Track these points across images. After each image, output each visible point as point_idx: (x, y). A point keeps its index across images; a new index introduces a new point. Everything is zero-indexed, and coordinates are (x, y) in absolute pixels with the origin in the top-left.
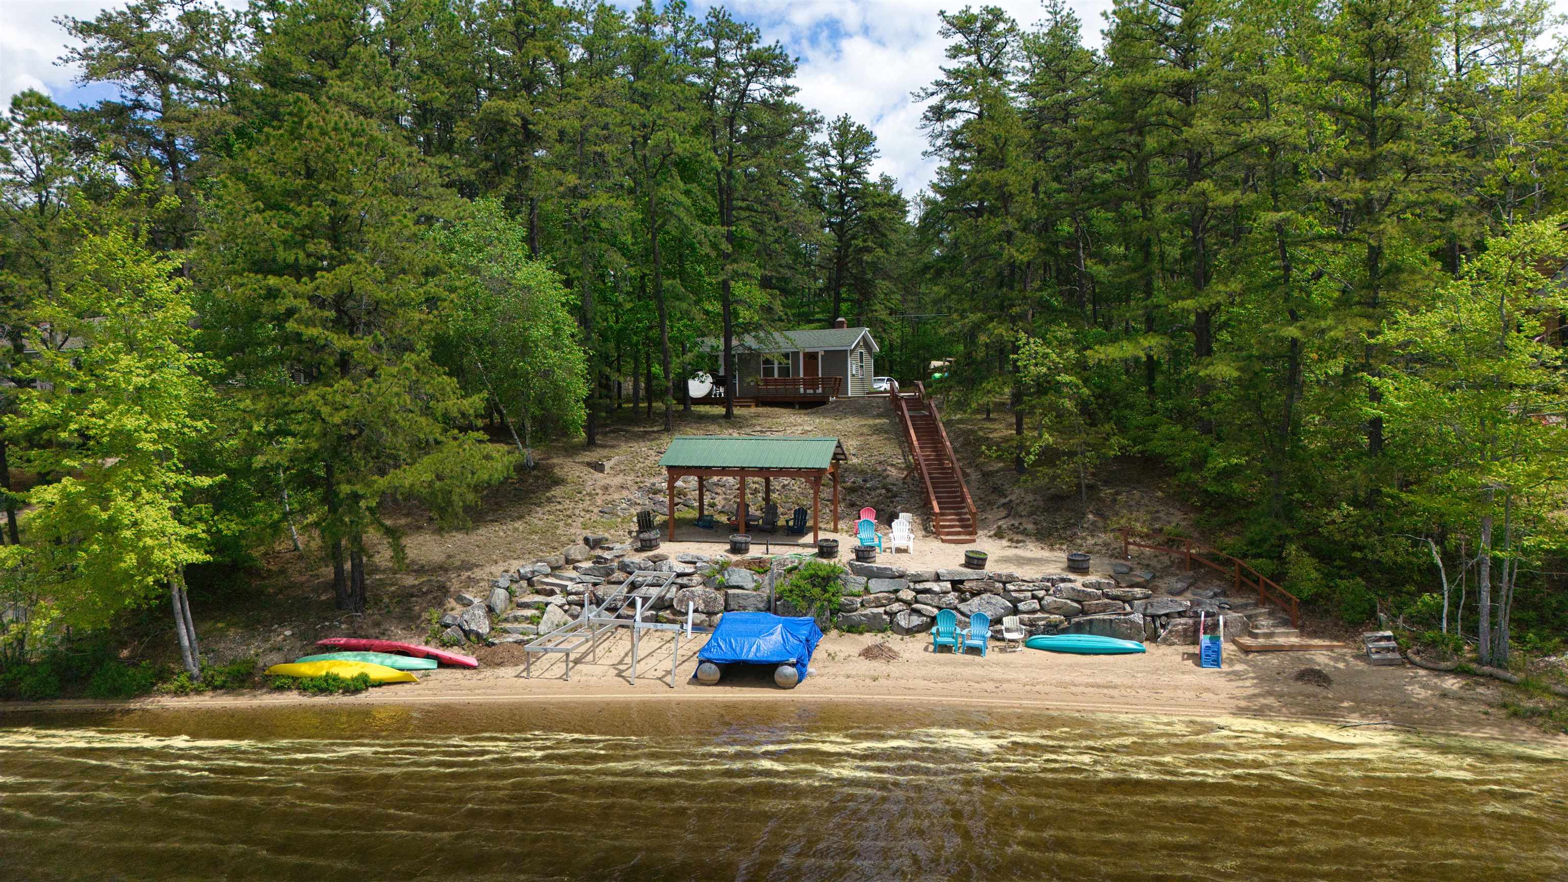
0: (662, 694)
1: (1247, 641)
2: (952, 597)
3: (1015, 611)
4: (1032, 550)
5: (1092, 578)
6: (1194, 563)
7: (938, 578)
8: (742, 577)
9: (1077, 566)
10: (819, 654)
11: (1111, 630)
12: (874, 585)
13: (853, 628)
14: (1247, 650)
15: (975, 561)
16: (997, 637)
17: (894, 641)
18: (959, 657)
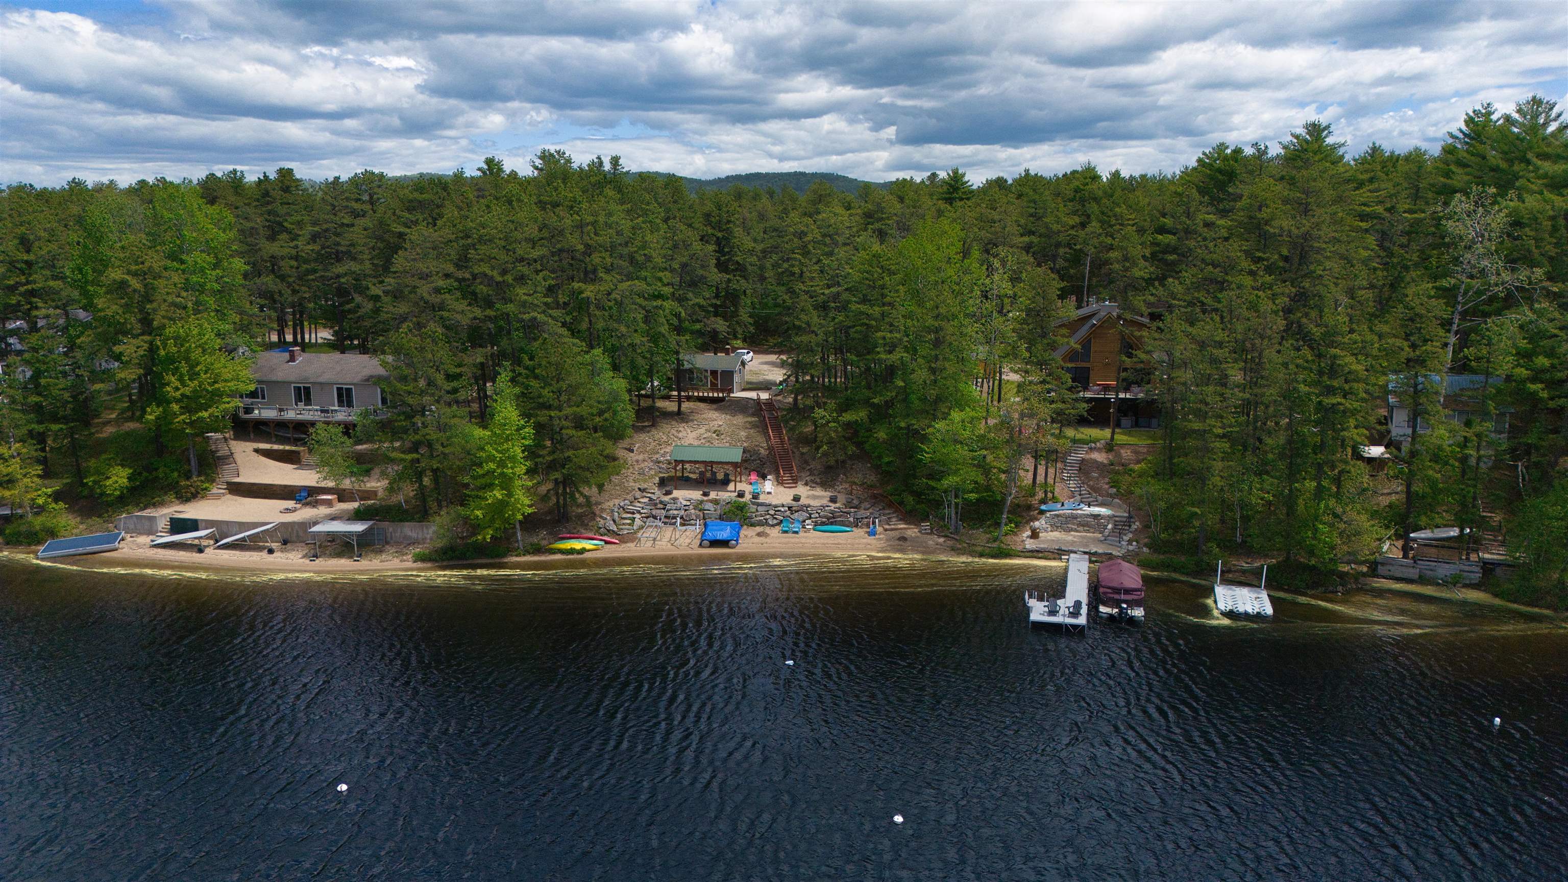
0: (690, 552)
1: (887, 527)
2: (788, 513)
3: (810, 518)
4: (819, 492)
5: (838, 505)
6: (874, 497)
7: (783, 506)
8: (709, 506)
9: (833, 500)
10: (742, 535)
11: (843, 524)
12: (760, 508)
13: (753, 525)
14: (886, 530)
15: (796, 499)
16: (804, 527)
17: (767, 530)
18: (790, 535)
